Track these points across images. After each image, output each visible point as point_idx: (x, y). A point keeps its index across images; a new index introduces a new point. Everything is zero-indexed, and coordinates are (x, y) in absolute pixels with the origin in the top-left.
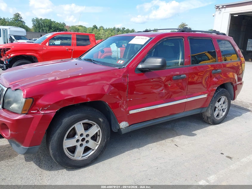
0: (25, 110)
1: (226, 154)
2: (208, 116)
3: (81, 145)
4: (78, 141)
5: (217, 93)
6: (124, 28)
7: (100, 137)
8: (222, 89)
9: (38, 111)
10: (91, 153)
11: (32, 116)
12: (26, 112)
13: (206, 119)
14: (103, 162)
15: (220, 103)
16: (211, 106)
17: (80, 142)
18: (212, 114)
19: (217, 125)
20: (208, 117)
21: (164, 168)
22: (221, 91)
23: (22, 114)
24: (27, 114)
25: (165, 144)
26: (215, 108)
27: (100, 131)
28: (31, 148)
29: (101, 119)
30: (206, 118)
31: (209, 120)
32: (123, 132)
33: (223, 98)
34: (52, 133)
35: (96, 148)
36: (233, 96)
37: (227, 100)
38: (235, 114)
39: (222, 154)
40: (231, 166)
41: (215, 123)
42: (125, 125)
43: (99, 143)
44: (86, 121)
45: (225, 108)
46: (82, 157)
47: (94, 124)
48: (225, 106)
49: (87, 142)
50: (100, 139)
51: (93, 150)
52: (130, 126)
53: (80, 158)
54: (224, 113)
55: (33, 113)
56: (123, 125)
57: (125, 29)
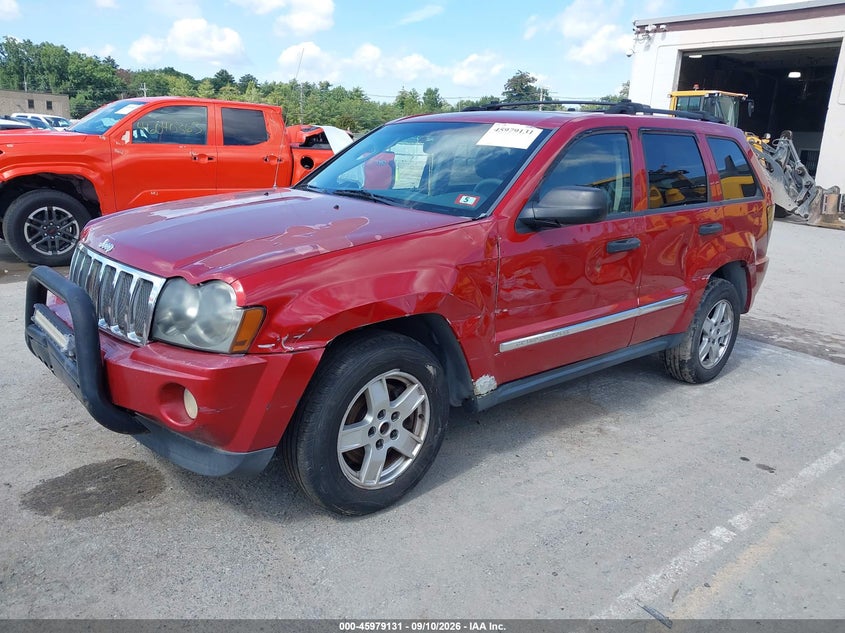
0: (242, 343)
1: (755, 460)
2: (682, 358)
3: (379, 444)
4: (371, 431)
5: (708, 291)
6: (328, 85)
7: (423, 420)
8: (721, 280)
9: (278, 344)
10: (402, 466)
11: (262, 361)
12: (245, 348)
13: (678, 368)
14: (430, 493)
15: (714, 320)
16: (694, 329)
17: (377, 436)
18: (695, 353)
19: (706, 385)
20: (682, 363)
21: (608, 502)
22: (717, 284)
23: (232, 353)
24: (247, 354)
25: (585, 440)
26: (704, 334)
27: (427, 402)
28: (254, 455)
29: (430, 368)
30: (677, 364)
31: (687, 369)
32: (481, 406)
33: (722, 308)
34: (307, 409)
35: (415, 452)
36: (745, 299)
37: (731, 313)
38: (742, 353)
39: (744, 459)
40: (779, 490)
41: (700, 378)
42: (487, 385)
43: (422, 438)
44: (393, 373)
45: (725, 337)
46: (382, 479)
47: (413, 383)
48: (726, 330)
49: (394, 434)
50: (426, 426)
51: (407, 458)
52: (498, 386)
53: (374, 484)
54: (722, 351)
55: (265, 352)
56: (484, 384)
57: (330, 88)
